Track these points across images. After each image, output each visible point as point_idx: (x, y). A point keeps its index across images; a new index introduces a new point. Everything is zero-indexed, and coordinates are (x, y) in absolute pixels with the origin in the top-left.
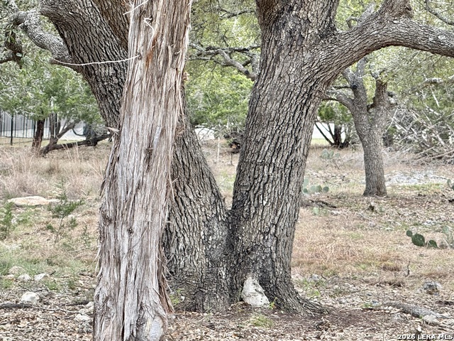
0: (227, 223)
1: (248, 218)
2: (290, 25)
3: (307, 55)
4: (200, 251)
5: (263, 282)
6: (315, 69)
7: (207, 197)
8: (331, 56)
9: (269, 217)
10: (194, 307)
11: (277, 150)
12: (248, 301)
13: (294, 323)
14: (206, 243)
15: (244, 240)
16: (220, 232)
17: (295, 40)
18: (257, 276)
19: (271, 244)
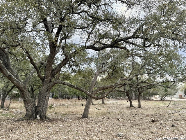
1: (38, 107)
2: (45, 81)
3: (47, 85)
4: (31, 112)
6: (48, 87)
8: (50, 85)
9: (42, 107)
10: (29, 119)
11: (43, 98)
12: (38, 118)
14: (32, 110)
15: (38, 110)
16: (34, 109)
17: (46, 83)
18: (39, 115)
19: (42, 110)
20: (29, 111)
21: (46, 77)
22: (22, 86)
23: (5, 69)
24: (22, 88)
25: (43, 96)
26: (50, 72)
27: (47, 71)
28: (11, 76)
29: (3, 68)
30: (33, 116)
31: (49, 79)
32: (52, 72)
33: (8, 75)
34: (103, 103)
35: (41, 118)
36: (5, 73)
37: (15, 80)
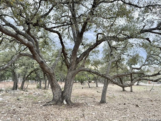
0: (62, 93)
1: (64, 92)
2: (70, 68)
3: (72, 72)
4: (58, 96)
5: (66, 101)
6: (73, 73)
7: (59, 90)
8: (75, 72)
9: (67, 92)
10: (56, 104)
11: (68, 83)
12: (64, 103)
13: (69, 107)
14: (58, 95)
15: (64, 95)
16: (60, 94)
17: (71, 70)
18: (65, 100)
19: (67, 95)
20: (56, 96)
21: (72, 64)
22: (52, 72)
23: (38, 56)
24: (51, 74)
25: (69, 82)
26: (75, 59)
27: (73, 58)
28: (43, 62)
29: (36, 54)
30: (60, 101)
31: (74, 66)
32: (76, 60)
33: (40, 61)
34: (97, 86)
35: (67, 103)
36: (38, 59)
37: (46, 67)
